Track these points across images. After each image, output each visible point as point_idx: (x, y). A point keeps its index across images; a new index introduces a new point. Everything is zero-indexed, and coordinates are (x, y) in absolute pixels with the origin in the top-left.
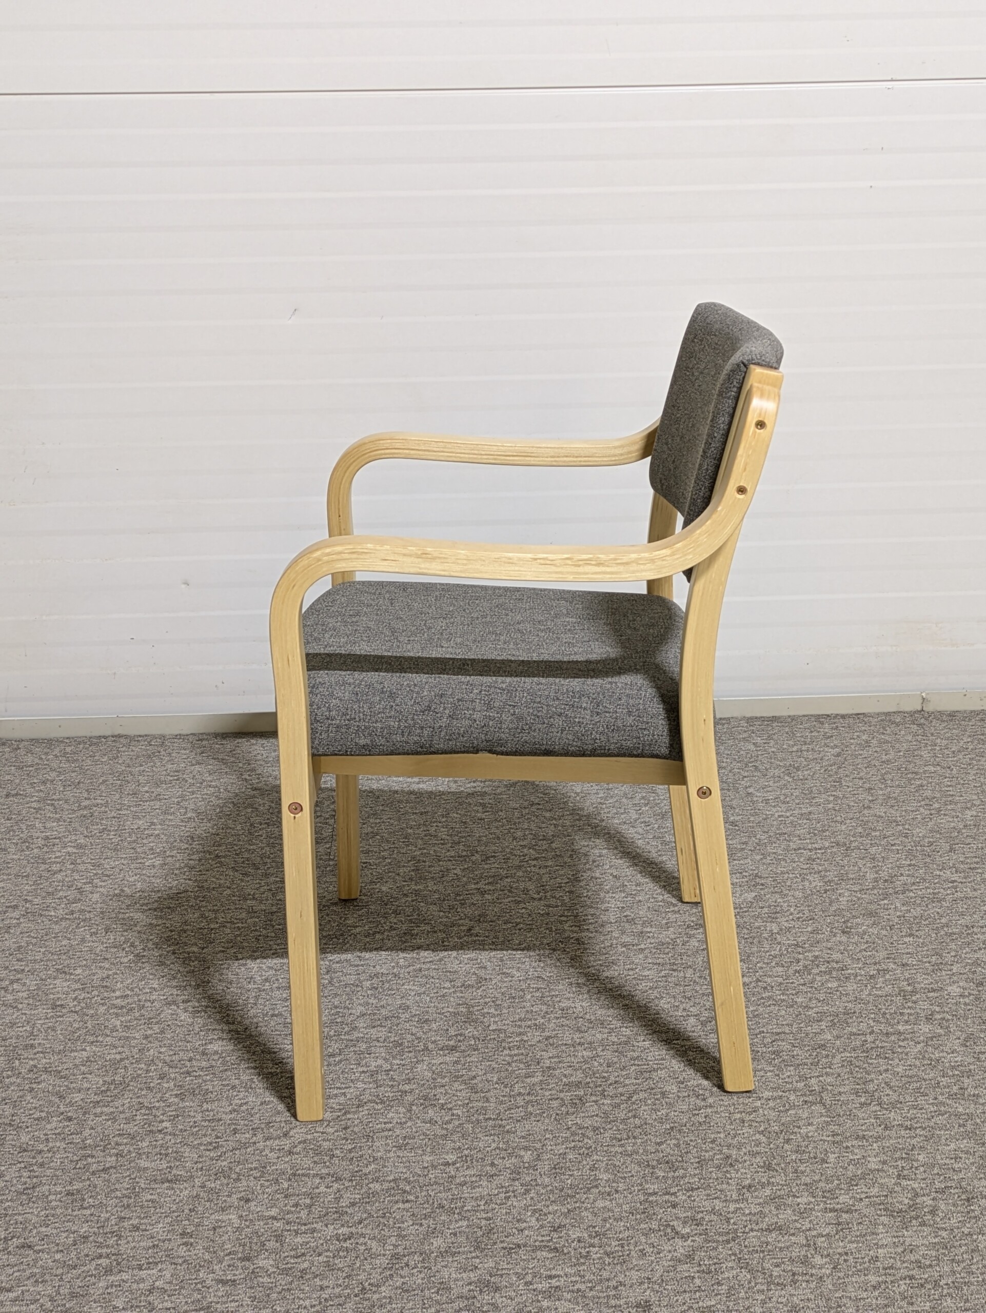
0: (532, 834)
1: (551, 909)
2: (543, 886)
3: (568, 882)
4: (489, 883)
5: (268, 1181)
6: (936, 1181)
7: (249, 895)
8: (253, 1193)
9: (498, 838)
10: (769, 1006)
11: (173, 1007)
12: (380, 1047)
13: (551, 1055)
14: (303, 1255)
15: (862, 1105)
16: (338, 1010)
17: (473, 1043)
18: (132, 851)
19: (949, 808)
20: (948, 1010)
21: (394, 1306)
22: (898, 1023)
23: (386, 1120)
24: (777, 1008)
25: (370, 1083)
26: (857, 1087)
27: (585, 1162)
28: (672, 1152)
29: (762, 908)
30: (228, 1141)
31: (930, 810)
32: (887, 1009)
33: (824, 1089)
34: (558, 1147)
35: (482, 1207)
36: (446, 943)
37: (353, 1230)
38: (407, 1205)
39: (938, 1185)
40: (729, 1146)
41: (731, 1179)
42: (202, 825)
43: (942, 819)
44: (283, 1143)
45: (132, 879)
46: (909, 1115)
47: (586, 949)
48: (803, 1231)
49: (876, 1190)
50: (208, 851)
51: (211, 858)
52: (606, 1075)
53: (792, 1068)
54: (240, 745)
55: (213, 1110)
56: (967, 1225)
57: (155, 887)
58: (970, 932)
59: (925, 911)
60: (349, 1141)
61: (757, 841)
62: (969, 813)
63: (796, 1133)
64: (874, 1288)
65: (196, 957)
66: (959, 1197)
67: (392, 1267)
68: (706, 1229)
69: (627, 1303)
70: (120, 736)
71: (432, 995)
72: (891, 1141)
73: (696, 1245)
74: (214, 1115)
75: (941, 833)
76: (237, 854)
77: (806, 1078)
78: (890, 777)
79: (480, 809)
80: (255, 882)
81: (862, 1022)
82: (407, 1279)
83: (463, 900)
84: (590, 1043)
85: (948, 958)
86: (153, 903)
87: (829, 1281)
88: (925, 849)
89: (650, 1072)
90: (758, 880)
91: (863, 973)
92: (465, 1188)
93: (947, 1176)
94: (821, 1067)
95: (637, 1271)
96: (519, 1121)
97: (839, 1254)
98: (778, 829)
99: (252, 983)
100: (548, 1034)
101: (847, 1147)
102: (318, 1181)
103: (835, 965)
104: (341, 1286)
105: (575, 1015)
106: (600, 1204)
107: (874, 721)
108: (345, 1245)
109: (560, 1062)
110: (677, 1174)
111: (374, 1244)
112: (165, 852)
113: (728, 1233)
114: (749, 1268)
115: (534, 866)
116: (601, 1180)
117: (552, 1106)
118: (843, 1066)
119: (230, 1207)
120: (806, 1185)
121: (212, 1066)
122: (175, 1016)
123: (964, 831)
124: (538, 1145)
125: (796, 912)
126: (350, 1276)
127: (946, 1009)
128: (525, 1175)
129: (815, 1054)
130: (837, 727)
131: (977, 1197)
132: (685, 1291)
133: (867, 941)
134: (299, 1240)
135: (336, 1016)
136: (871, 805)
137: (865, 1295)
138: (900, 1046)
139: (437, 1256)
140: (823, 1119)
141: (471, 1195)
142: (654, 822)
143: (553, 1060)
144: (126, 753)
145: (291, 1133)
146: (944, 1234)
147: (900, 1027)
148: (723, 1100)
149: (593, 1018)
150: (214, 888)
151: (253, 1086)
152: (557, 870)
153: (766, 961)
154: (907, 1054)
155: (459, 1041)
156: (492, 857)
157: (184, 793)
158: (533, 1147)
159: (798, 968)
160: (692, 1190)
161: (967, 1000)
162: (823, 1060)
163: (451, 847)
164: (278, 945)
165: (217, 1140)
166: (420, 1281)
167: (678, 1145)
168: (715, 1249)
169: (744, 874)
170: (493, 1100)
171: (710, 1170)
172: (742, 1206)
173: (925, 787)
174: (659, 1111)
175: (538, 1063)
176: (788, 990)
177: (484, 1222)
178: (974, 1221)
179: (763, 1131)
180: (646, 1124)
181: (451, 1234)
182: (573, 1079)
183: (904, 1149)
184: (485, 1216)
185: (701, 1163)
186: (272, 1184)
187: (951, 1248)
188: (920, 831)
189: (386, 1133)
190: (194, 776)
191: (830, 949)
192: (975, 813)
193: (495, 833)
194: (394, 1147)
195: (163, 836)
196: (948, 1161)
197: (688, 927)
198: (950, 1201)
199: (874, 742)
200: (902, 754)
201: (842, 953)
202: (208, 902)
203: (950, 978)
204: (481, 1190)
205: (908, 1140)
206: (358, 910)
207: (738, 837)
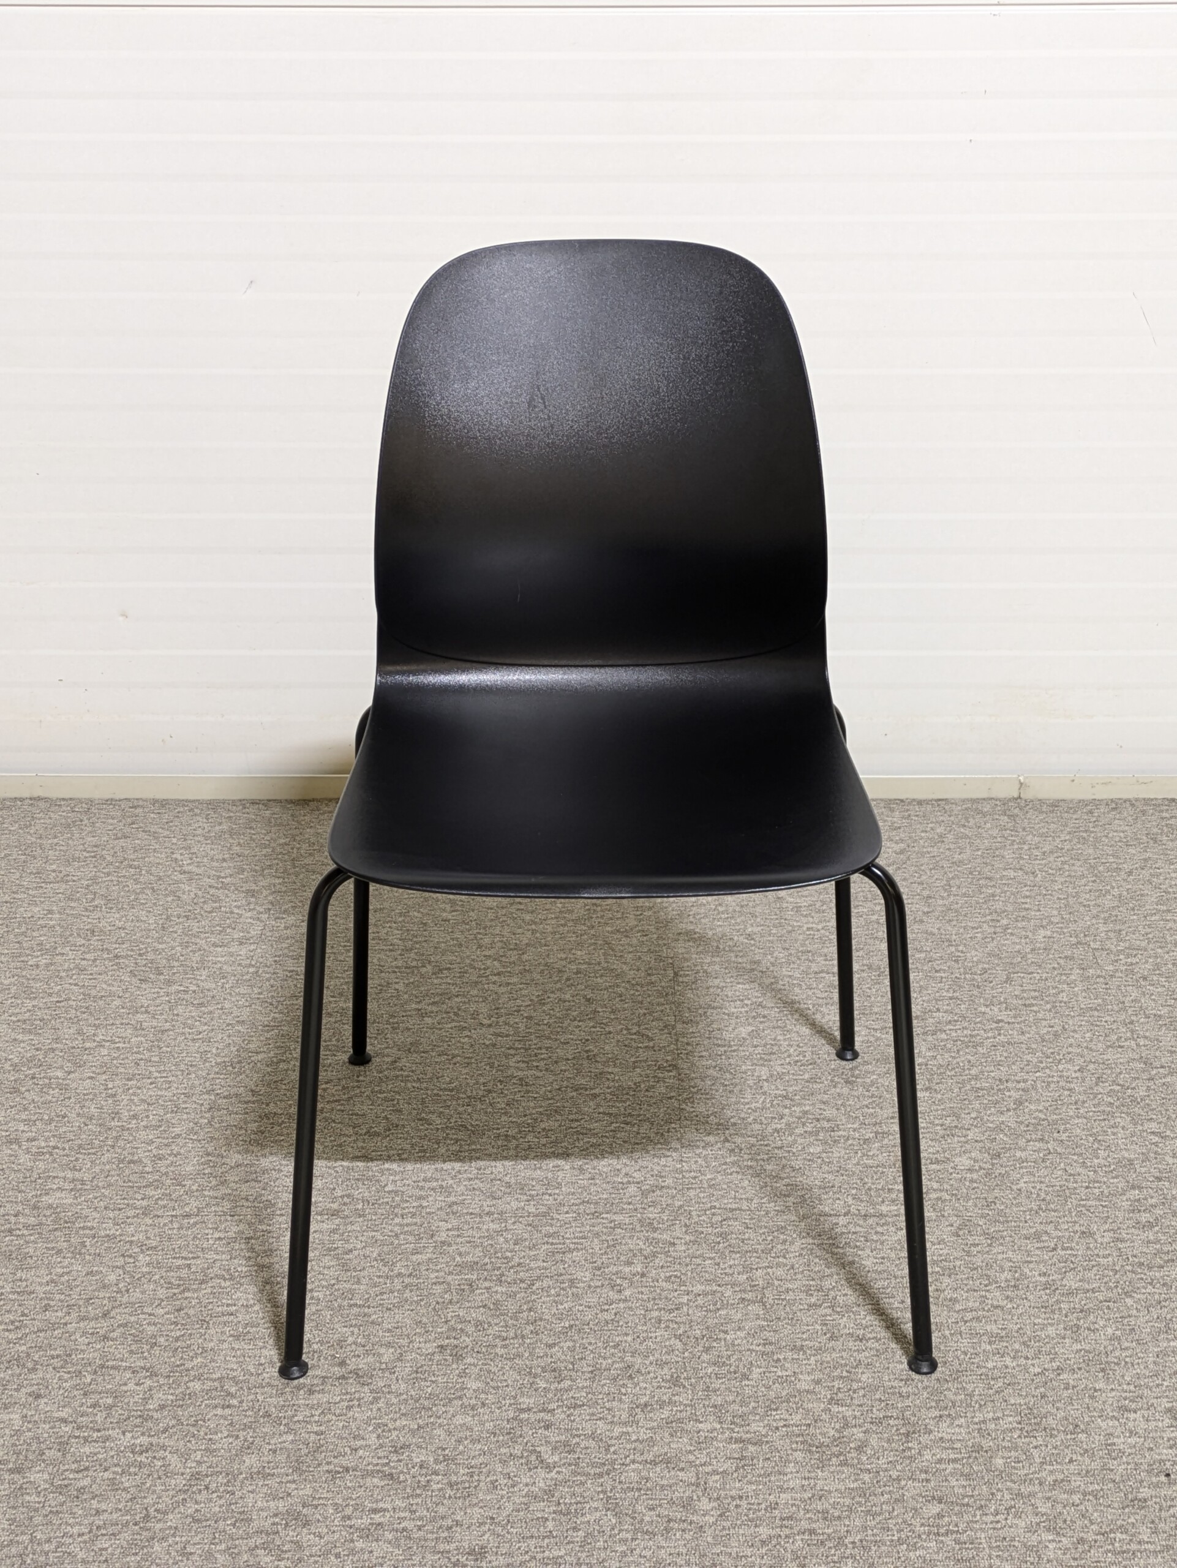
0: (502, 941)
1: (500, 1038)
2: (498, 1009)
3: (529, 1006)
4: (434, 1003)
5: (69, 1372)
6: (874, 1409)
7: (142, 1007)
8: (47, 1387)
9: (461, 945)
10: (731, 1174)
11: (14, 1146)
12: (248, 1207)
13: (450, 1227)
14: (87, 1469)
15: (810, 1306)
16: (210, 1158)
17: (360, 1206)
18: (17, 945)
19: (1019, 925)
20: (949, 1187)
21: (177, 1539)
22: (883, 1202)
23: (229, 1302)
24: (740, 1177)
25: (223, 1253)
26: (811, 1283)
27: (454, 1366)
28: (563, 1357)
29: (756, 1047)
30: (34, 1319)
31: (995, 927)
32: (873, 1184)
33: (769, 1284)
34: (428, 1345)
35: (316, 1418)
36: (361, 1078)
37: (154, 1440)
38: (228, 1411)
39: (876, 1414)
40: (633, 1354)
41: (625, 1395)
42: (108, 915)
43: (1007, 940)
44: (99, 1325)
45: (6, 982)
46: (864, 1322)
47: (528, 1092)
48: (696, 1465)
49: (799, 1417)
50: (107, 949)
51: (108, 958)
52: (509, 1254)
53: (738, 1255)
54: (180, 815)
55: (26, 1280)
56: (899, 1467)
57: (33, 993)
58: (1002, 1087)
59: (954, 1058)
60: (179, 1326)
61: (772, 960)
62: (1042, 932)
63: (720, 1339)
64: (763, 1543)
65: (59, 1084)
66: (897, 1430)
67: (188, 1490)
68: (579, 1458)
69: (457, 1549)
70: (39, 799)
71: (326, 1144)
72: (834, 1355)
73: (560, 1477)
74: (27, 1286)
75: (1000, 958)
76: (140, 955)
77: (751, 1269)
78: (958, 883)
79: (448, 907)
80: (153, 990)
81: (839, 1199)
82: (202, 1505)
83: (397, 1023)
84: (501, 1213)
85: (967, 1121)
86: (25, 1013)
87: (709, 1532)
88: (976, 977)
89: (564, 1253)
90: (760, 1010)
91: (857, 1135)
92: (302, 1392)
93: (890, 1403)
94: (773, 1255)
95: (481, 1507)
96: (390, 1309)
97: (732, 1497)
98: (803, 945)
99: (116, 1120)
100: (452, 1199)
101: (779, 1360)
102: (128, 1375)
103: (826, 1124)
104: (120, 1510)
105: (493, 1176)
106: (459, 1420)
107: (956, 809)
108: (139, 1459)
109: (458, 1236)
110: (562, 1385)
111: (174, 1460)
112: (56, 948)
113: (604, 1464)
114: (617, 1510)
115: (494, 983)
116: (469, 1389)
117: (434, 1292)
118: (801, 1255)
119: (16, 1403)
120: (715, 1406)
121: (41, 1224)
122: (13, 1158)
123: (1029, 956)
124: (404, 1342)
125: (795, 1054)
126: (135, 1498)
127: (946, 1186)
128: (377, 1379)
129: (769, 1238)
130: (909, 816)
131: (919, 1431)
132: (532, 1537)
133: (873, 1095)
134: (87, 1450)
135: (206, 1166)
136: (925, 918)
137: (749, 1552)
138: (876, 1233)
139: (245, 1478)
140: (759, 1322)
141: (307, 1402)
142: (654, 930)
143: (451, 1233)
144: (42, 821)
145: (113, 1314)
146: (866, 1477)
147: (884, 1209)
148: (642, 1293)
149: (513, 1181)
150: (102, 996)
151: (83, 1251)
152: (521, 989)
153: (742, 1115)
154: (882, 1243)
155: (345, 1204)
156: (446, 969)
157: (98, 874)
158: (397, 1343)
159: (779, 1126)
160: (575, 1406)
161: (975, 1176)
162: (779, 1246)
163: (401, 955)
164: (159, 1072)
165: (22, 1318)
166: (217, 1509)
167: (572, 1350)
168: (582, 1483)
169: (746, 1002)
170: (364, 1281)
171: (604, 1382)
172: (630, 1429)
173: (997, 898)
174: (562, 1304)
175: (432, 1236)
176: (759, 1155)
177: (313, 1437)
178: (908, 1462)
179: (680, 1335)
180: (541, 1319)
181: (270, 1450)
182: (469, 1258)
183: (846, 1365)
184: (316, 1429)
185: (595, 1373)
186: (72, 1377)
187: (870, 1495)
188: (974, 955)
189: (225, 1318)
190: (115, 853)
191: (824, 1103)
192: (1049, 933)
193: (457, 939)
194: (231, 1336)
195: (58, 928)
196: (896, 1384)
197: (659, 1069)
198: (886, 1435)
199: (950, 836)
200: (979, 853)
201: (838, 1109)
202: (91, 1013)
203: (961, 1147)
204: (320, 1396)
205: (855, 1354)
206: (268, 1031)
207: (751, 954)
